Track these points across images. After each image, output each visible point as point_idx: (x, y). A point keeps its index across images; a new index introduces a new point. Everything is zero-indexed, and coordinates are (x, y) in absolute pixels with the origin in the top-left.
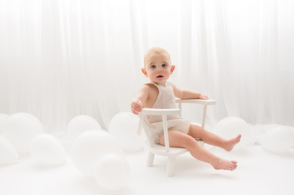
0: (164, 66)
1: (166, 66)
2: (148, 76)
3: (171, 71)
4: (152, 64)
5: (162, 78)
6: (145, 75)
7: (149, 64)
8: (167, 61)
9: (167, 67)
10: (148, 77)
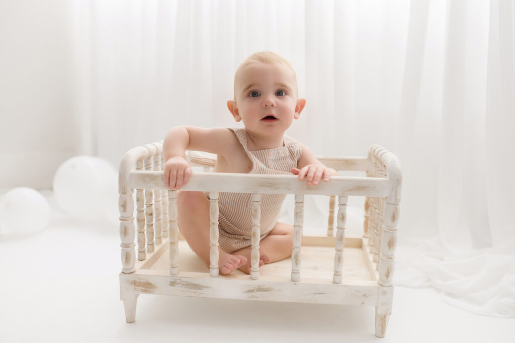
0: (279, 93)
1: (286, 94)
2: (241, 119)
3: (296, 111)
4: (250, 86)
5: (275, 123)
6: (235, 116)
7: (244, 87)
8: (288, 84)
9: (287, 96)
10: (241, 121)
